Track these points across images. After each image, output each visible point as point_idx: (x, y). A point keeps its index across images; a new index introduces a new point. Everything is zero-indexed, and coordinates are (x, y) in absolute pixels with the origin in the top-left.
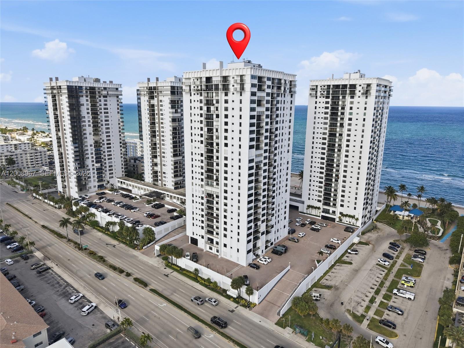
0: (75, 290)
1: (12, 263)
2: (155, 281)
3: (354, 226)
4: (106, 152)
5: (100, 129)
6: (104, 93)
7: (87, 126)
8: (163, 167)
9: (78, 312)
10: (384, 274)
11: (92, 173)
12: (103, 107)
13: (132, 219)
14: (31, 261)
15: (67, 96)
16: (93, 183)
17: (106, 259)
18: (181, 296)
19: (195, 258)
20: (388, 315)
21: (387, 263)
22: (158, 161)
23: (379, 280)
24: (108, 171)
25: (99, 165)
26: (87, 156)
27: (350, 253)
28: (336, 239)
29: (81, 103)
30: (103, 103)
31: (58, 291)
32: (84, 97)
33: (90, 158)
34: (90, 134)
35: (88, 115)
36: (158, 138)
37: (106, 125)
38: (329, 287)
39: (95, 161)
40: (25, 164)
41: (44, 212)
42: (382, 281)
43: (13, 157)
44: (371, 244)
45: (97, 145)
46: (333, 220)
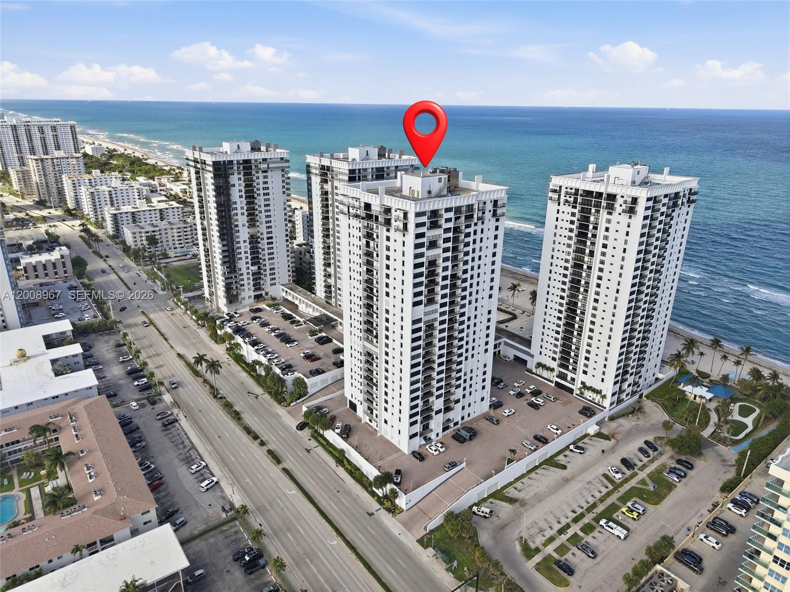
0: (200, 456)
1: (137, 407)
2: (292, 457)
3: (600, 405)
4: (266, 249)
5: (258, 218)
6: (264, 166)
7: (239, 214)
8: (338, 280)
9: (197, 485)
10: (604, 491)
11: (246, 279)
12: (261, 186)
13: (283, 360)
14: (159, 407)
15: (212, 175)
16: (247, 293)
17: (242, 416)
18: (317, 483)
19: (346, 433)
20: (573, 554)
21: (618, 476)
22: (331, 270)
23: (591, 500)
24: (268, 275)
25: (255, 268)
26: (239, 256)
27: (571, 451)
28: (555, 427)
29: (232, 183)
30: (261, 180)
31: (181, 454)
32: (236, 174)
33: (244, 258)
34: (243, 225)
35: (241, 199)
36: (332, 238)
37: (266, 211)
38: (512, 501)
39: (250, 263)
40: (171, 243)
41: (184, 329)
42: (595, 503)
43: (155, 233)
44: (615, 438)
45: (254, 240)
46: (571, 391)
